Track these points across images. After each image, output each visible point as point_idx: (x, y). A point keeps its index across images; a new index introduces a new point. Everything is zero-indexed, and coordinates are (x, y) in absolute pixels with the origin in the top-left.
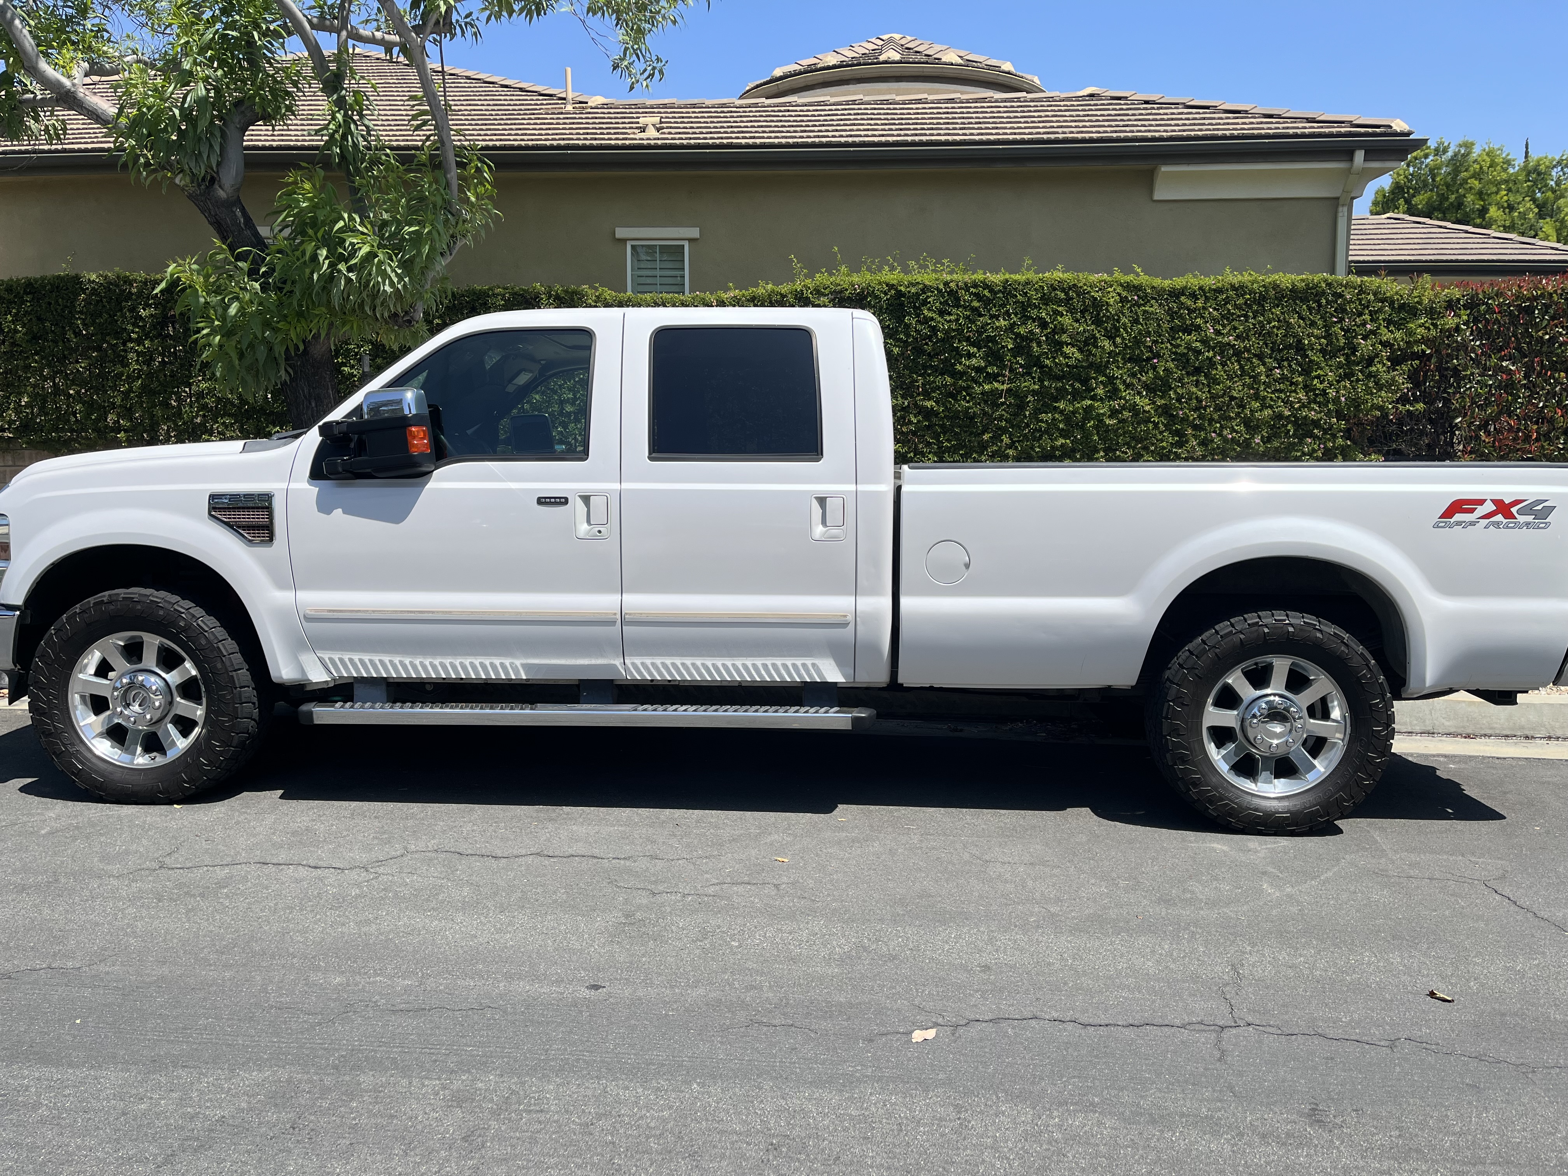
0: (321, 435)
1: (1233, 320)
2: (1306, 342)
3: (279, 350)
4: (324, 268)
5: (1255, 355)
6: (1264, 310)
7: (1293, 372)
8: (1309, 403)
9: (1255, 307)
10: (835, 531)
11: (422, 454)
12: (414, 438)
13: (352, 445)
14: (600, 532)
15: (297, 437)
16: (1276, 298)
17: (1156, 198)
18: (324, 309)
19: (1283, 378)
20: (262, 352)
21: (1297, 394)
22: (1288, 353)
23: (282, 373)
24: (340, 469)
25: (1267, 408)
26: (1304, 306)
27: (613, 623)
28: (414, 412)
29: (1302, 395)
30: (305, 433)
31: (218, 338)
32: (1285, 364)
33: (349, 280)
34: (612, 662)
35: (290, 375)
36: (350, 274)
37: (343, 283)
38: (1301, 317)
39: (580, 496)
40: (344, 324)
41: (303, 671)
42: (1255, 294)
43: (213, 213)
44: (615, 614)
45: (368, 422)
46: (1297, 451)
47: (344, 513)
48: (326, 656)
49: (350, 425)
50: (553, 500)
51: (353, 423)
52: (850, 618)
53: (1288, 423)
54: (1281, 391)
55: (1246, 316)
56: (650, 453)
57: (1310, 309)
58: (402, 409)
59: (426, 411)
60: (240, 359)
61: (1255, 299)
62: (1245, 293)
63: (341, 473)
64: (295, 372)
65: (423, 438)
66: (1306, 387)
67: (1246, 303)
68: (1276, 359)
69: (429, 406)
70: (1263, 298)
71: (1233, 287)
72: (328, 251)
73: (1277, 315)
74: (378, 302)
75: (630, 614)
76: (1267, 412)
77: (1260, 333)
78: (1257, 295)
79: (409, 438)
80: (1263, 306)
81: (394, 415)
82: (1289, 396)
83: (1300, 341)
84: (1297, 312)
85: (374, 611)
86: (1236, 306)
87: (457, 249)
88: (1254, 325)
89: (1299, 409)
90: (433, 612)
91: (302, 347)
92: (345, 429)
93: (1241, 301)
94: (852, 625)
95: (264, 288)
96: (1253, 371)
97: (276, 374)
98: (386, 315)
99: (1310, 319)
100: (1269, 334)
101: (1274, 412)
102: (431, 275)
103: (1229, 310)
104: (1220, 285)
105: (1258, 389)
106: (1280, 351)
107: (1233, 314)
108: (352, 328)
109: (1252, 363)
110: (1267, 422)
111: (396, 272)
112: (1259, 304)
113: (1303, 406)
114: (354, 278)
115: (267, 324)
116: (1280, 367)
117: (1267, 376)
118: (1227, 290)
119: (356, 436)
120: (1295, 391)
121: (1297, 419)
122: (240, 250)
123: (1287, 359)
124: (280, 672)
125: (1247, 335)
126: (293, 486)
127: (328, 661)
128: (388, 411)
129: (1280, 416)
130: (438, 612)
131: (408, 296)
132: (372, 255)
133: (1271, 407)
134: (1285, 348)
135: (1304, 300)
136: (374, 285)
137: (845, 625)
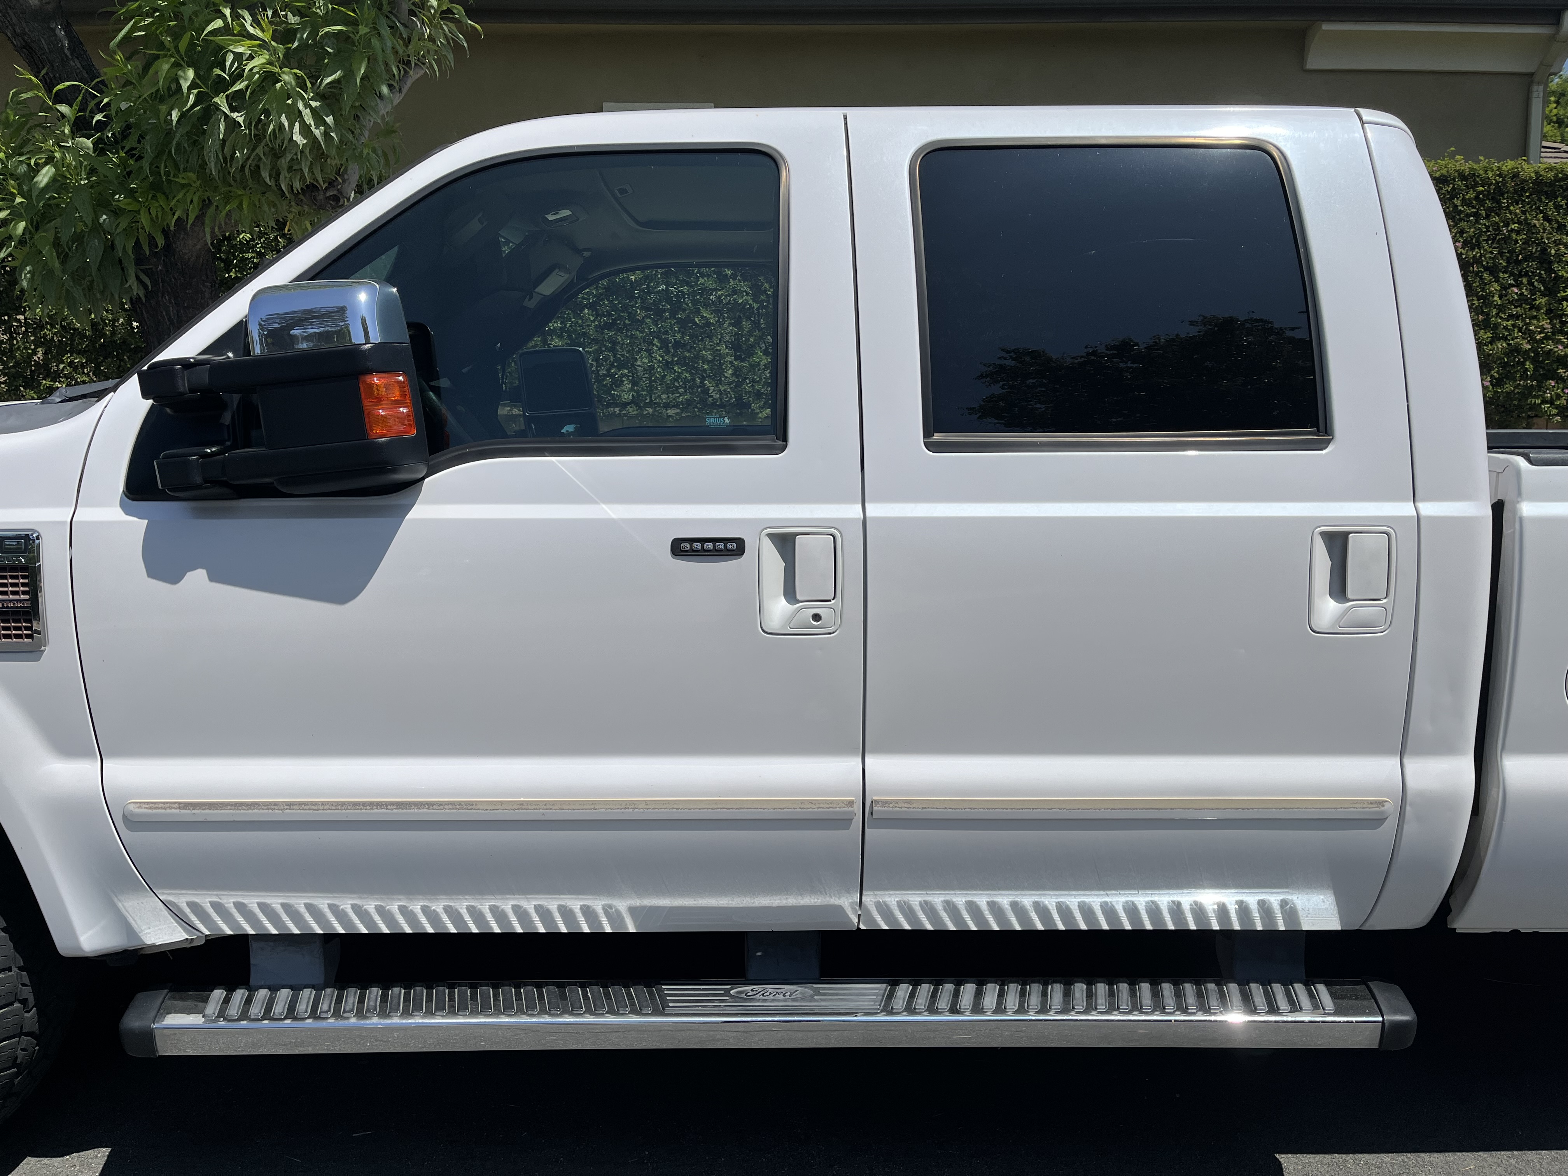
0: (145, 395)
1: (1461, 220)
2: (1553, 252)
3: (125, 246)
4: (190, 103)
5: (1486, 269)
6: (1501, 208)
7: (1533, 291)
8: (1553, 333)
9: (1488, 203)
10: (1367, 611)
11: (398, 442)
12: (379, 400)
13: (227, 418)
14: (817, 617)
15: (100, 395)
16: (1515, 192)
17: (1310, 66)
18: (193, 176)
19: (1522, 300)
20: (95, 248)
21: (1538, 320)
22: (1528, 266)
23: (132, 281)
24: (198, 480)
25: (1499, 339)
26: (1551, 204)
27: (843, 822)
28: (376, 337)
29: (1545, 323)
30: (114, 389)
31: (22, 225)
32: (1525, 280)
33: (232, 125)
34: (834, 901)
35: (145, 286)
36: (235, 115)
37: (222, 128)
38: (1546, 218)
39: (770, 536)
40: (227, 199)
41: (130, 931)
42: (1489, 186)
43: (18, 30)
44: (851, 803)
45: (260, 362)
46: (1537, 397)
47: (212, 578)
48: (182, 900)
49: (217, 369)
50: (709, 546)
51: (228, 365)
52: (1391, 807)
53: (1525, 360)
54: (1517, 317)
55: (1476, 215)
56: (927, 434)
57: (1558, 207)
58: (344, 333)
59: (403, 337)
60: (63, 262)
61: (1489, 192)
62: (1476, 185)
63: (198, 487)
64: (155, 283)
65: (398, 403)
66: (1549, 312)
67: (1477, 198)
68: (1512, 274)
69: (410, 325)
70: (1500, 191)
71: (1462, 176)
72: (196, 74)
73: (1516, 214)
74: (284, 163)
75: (885, 803)
76: (1501, 345)
77: (1494, 239)
78: (1492, 187)
79: (367, 403)
80: (1499, 202)
81: (327, 346)
82: (1529, 324)
83: (1544, 251)
84: (1541, 212)
85: (290, 805)
86: (1465, 202)
87: (409, 83)
88: (1487, 227)
89: (1541, 341)
90: (430, 805)
91: (161, 242)
92: (206, 379)
93: (1471, 195)
94: (1390, 825)
95: (101, 147)
96: (1483, 290)
97: (122, 284)
98: (297, 185)
99: (1557, 222)
100: (1507, 239)
101: (1509, 345)
102: (371, 120)
103: (1456, 206)
104: (1444, 172)
105: (1488, 314)
106: (1518, 262)
107: (1461, 212)
108: (240, 206)
109: (1481, 278)
110: (1499, 358)
111: (310, 106)
112: (1494, 199)
113: (1547, 338)
114: (241, 120)
115: (102, 203)
116: (1518, 285)
117: (1501, 297)
118: (1454, 179)
119: (236, 397)
120: (1535, 317)
121: (1537, 354)
122: (60, 87)
123: (1526, 274)
124: (75, 938)
125: (1478, 241)
126: (84, 515)
127: (187, 910)
128: (308, 338)
129: (1517, 349)
130: (441, 804)
131: (333, 152)
132: (269, 78)
133: (1505, 339)
134: (1525, 259)
135: (1552, 196)
136: (274, 130)
137: (1376, 821)
